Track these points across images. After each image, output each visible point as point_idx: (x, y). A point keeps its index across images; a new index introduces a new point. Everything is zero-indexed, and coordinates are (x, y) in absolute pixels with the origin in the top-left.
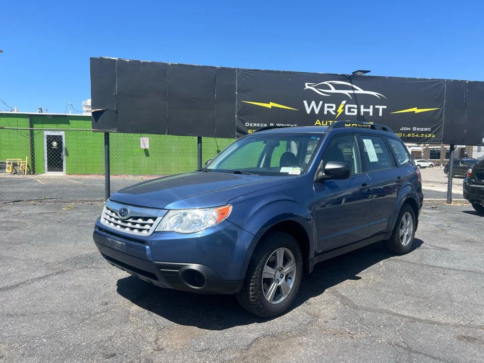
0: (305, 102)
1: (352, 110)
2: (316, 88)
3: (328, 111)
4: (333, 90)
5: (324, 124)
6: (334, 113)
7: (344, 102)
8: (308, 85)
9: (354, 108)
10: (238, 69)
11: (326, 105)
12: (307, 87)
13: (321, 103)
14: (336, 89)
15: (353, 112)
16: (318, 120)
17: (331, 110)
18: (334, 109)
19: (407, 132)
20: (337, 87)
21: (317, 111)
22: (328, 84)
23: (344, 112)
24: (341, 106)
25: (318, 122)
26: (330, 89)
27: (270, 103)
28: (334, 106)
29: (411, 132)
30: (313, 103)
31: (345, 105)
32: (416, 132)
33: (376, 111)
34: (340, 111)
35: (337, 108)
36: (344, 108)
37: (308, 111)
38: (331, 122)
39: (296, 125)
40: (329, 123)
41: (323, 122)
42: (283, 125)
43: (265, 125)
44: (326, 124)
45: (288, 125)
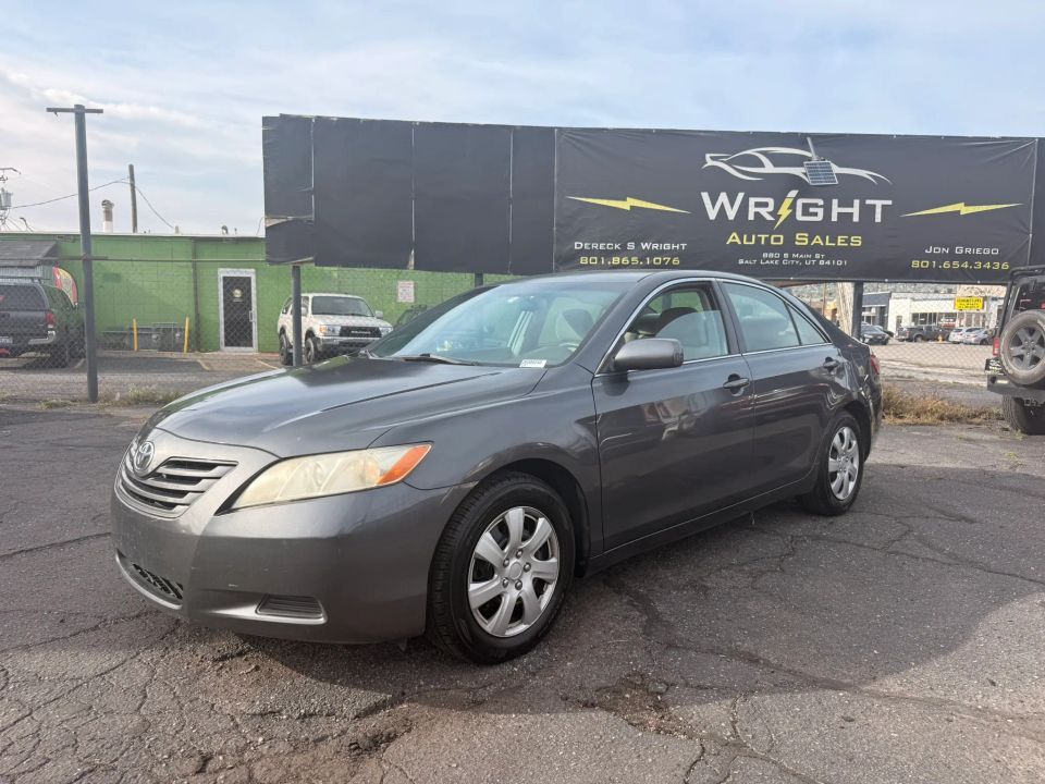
0: (705, 196)
1: (812, 210)
2: (728, 163)
3: (757, 214)
4: (769, 168)
5: (748, 240)
6: (769, 218)
7: (793, 193)
8: (713, 158)
9: (816, 205)
10: (560, 129)
11: (752, 201)
12: (710, 163)
13: (741, 196)
14: (775, 165)
15: (816, 214)
16: (734, 234)
17: (763, 211)
18: (771, 208)
19: (941, 258)
20: (777, 160)
21: (731, 214)
22: (757, 155)
23: (793, 215)
24: (787, 202)
25: (734, 238)
26: (761, 165)
27: (628, 199)
28: (771, 201)
29: (952, 257)
30: (723, 198)
31: (795, 199)
32: (962, 258)
33: (867, 211)
34: (784, 212)
35: (778, 206)
36: (793, 206)
37: (712, 214)
38: (763, 237)
39: (683, 245)
40: (758, 240)
41: (745, 236)
42: (655, 246)
43: (616, 246)
44: (753, 243)
45: (667, 246)
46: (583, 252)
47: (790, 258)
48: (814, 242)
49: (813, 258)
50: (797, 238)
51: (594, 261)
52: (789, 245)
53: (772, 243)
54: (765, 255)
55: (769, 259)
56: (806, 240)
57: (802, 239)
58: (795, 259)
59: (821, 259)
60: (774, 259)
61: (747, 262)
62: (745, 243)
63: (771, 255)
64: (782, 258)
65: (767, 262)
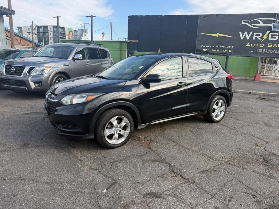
0: (240, 33)
1: (274, 37)
2: (249, 23)
3: (256, 38)
4: (262, 24)
6: (260, 39)
7: (269, 32)
8: (244, 22)
9: (276, 35)
10: (200, 15)
11: (255, 34)
12: (243, 23)
13: (251, 33)
14: (264, 23)
15: (275, 38)
16: (248, 44)
17: (258, 37)
18: (261, 36)
20: (265, 22)
21: (248, 38)
22: (259, 20)
23: (268, 38)
24: (266, 34)
25: (248, 45)
26: (259, 23)
27: (217, 34)
28: (261, 34)
30: (246, 33)
31: (269, 34)
34: (265, 37)
35: (263, 36)
36: (268, 35)
37: (242, 38)
38: (257, 44)
39: (233, 46)
40: (256, 45)
41: (252, 44)
42: (224, 47)
43: (213, 47)
44: (254, 46)
45: (228, 47)
46: (204, 48)
47: (265, 51)
48: (274, 46)
49: (273, 51)
50: (268, 45)
51: (206, 50)
52: (266, 47)
53: (260, 46)
54: (257, 50)
55: (258, 51)
56: (271, 46)
57: (270, 45)
58: (267, 51)
59: (276, 51)
60: (260, 51)
61: (251, 52)
62: (251, 46)
63: (259, 50)
64: (263, 51)
65: (258, 52)
